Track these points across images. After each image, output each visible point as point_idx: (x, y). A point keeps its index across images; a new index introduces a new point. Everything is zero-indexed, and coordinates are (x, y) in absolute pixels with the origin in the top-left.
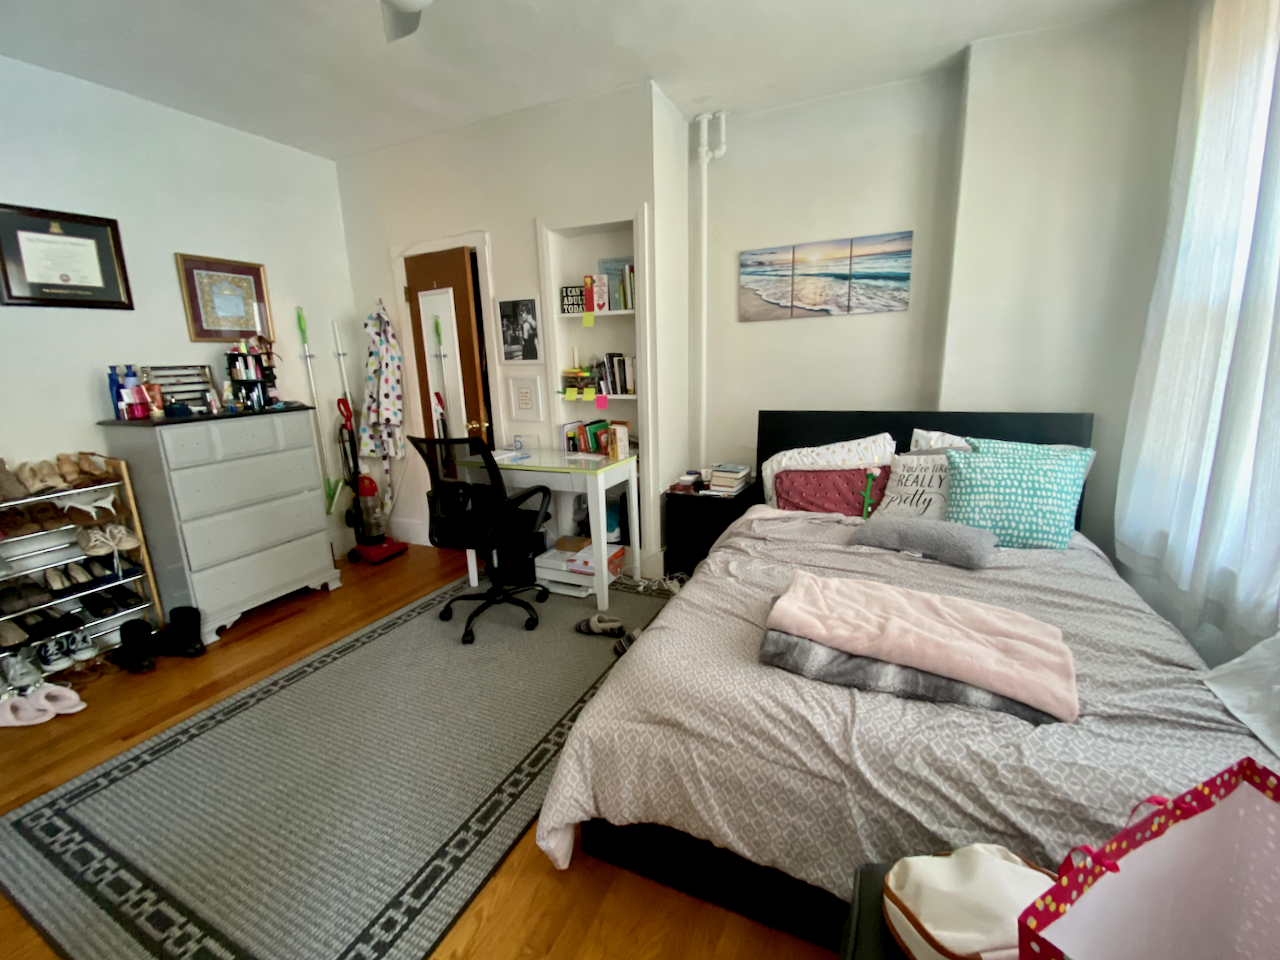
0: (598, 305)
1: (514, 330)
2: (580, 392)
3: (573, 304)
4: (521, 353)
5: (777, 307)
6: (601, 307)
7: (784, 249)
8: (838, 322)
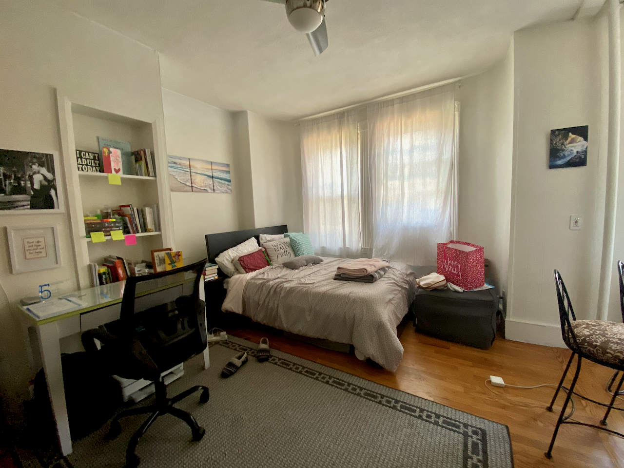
0: (115, 169)
1: (18, 179)
2: (108, 234)
3: (87, 165)
4: (29, 203)
5: (185, 186)
6: (117, 171)
7: (184, 159)
8: (211, 196)
